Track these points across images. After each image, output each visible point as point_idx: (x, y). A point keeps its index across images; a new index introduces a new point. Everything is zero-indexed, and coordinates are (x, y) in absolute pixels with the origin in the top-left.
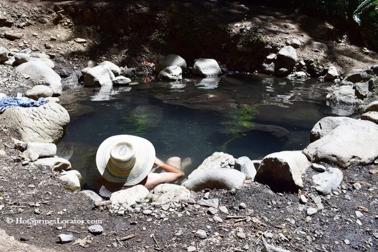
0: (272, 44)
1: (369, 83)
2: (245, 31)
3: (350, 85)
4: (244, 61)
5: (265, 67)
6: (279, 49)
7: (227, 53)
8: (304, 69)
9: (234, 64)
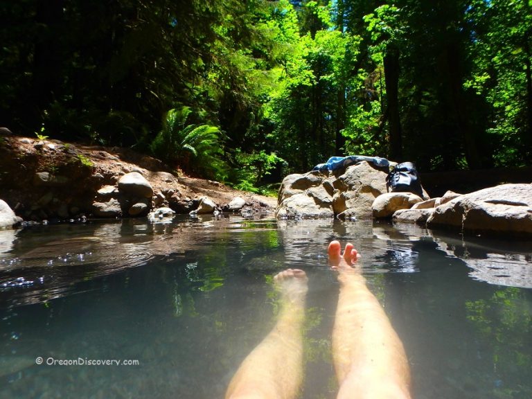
0: (103, 171)
1: (324, 187)
2: (45, 149)
3: (299, 193)
4: (56, 200)
5: (100, 208)
6: (116, 178)
7: (11, 191)
8: (166, 203)
9: (34, 208)
